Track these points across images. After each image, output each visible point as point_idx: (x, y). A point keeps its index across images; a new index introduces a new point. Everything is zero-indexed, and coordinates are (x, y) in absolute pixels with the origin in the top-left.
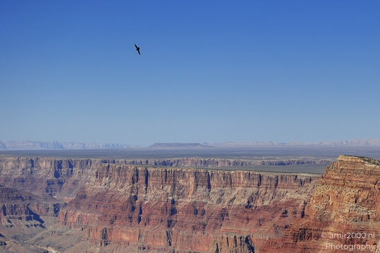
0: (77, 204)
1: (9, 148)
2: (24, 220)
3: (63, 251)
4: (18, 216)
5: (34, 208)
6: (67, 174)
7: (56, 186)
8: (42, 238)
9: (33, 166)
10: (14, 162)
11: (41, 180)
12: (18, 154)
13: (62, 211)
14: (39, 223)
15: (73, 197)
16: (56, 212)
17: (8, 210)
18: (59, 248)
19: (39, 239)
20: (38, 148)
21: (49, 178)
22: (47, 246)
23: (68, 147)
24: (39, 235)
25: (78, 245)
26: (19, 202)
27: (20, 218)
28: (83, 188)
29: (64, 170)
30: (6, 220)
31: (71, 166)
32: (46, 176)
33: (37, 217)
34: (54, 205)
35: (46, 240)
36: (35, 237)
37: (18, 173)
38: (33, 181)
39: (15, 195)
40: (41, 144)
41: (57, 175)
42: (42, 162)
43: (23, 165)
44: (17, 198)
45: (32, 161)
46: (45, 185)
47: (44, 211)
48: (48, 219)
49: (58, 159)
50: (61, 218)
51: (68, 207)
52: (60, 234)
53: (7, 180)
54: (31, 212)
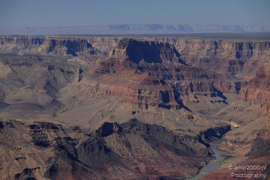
0: (256, 83)
1: (196, 31)
2: (209, 96)
3: (244, 125)
4: (203, 93)
5: (218, 86)
6: (248, 55)
7: (238, 66)
8: (225, 113)
9: (216, 48)
10: (200, 43)
11: (224, 61)
12: (203, 37)
13: (243, 89)
14: (222, 99)
15: (252, 77)
16: (238, 89)
17: (195, 87)
18: (240, 122)
19: (222, 114)
20: (221, 31)
21: (231, 59)
22: (230, 121)
23: (248, 30)
24: (222, 111)
25: (257, 120)
26: (205, 80)
27: (206, 95)
28: (262, 68)
29: (245, 51)
30: (193, 96)
31: (251, 48)
32: (228, 57)
33: (220, 94)
34: (236, 83)
35: (228, 115)
36: (219, 112)
37: (203, 54)
38: (217, 61)
39: (201, 74)
40: (224, 27)
41: (238, 55)
42: (225, 44)
43: (208, 47)
44: (203, 76)
45: (216, 43)
46: (227, 65)
47: (226, 89)
48: (230, 96)
49: (239, 41)
50: (242, 95)
51: (248, 86)
52: (241, 110)
53: (193, 60)
54: (215, 90)
